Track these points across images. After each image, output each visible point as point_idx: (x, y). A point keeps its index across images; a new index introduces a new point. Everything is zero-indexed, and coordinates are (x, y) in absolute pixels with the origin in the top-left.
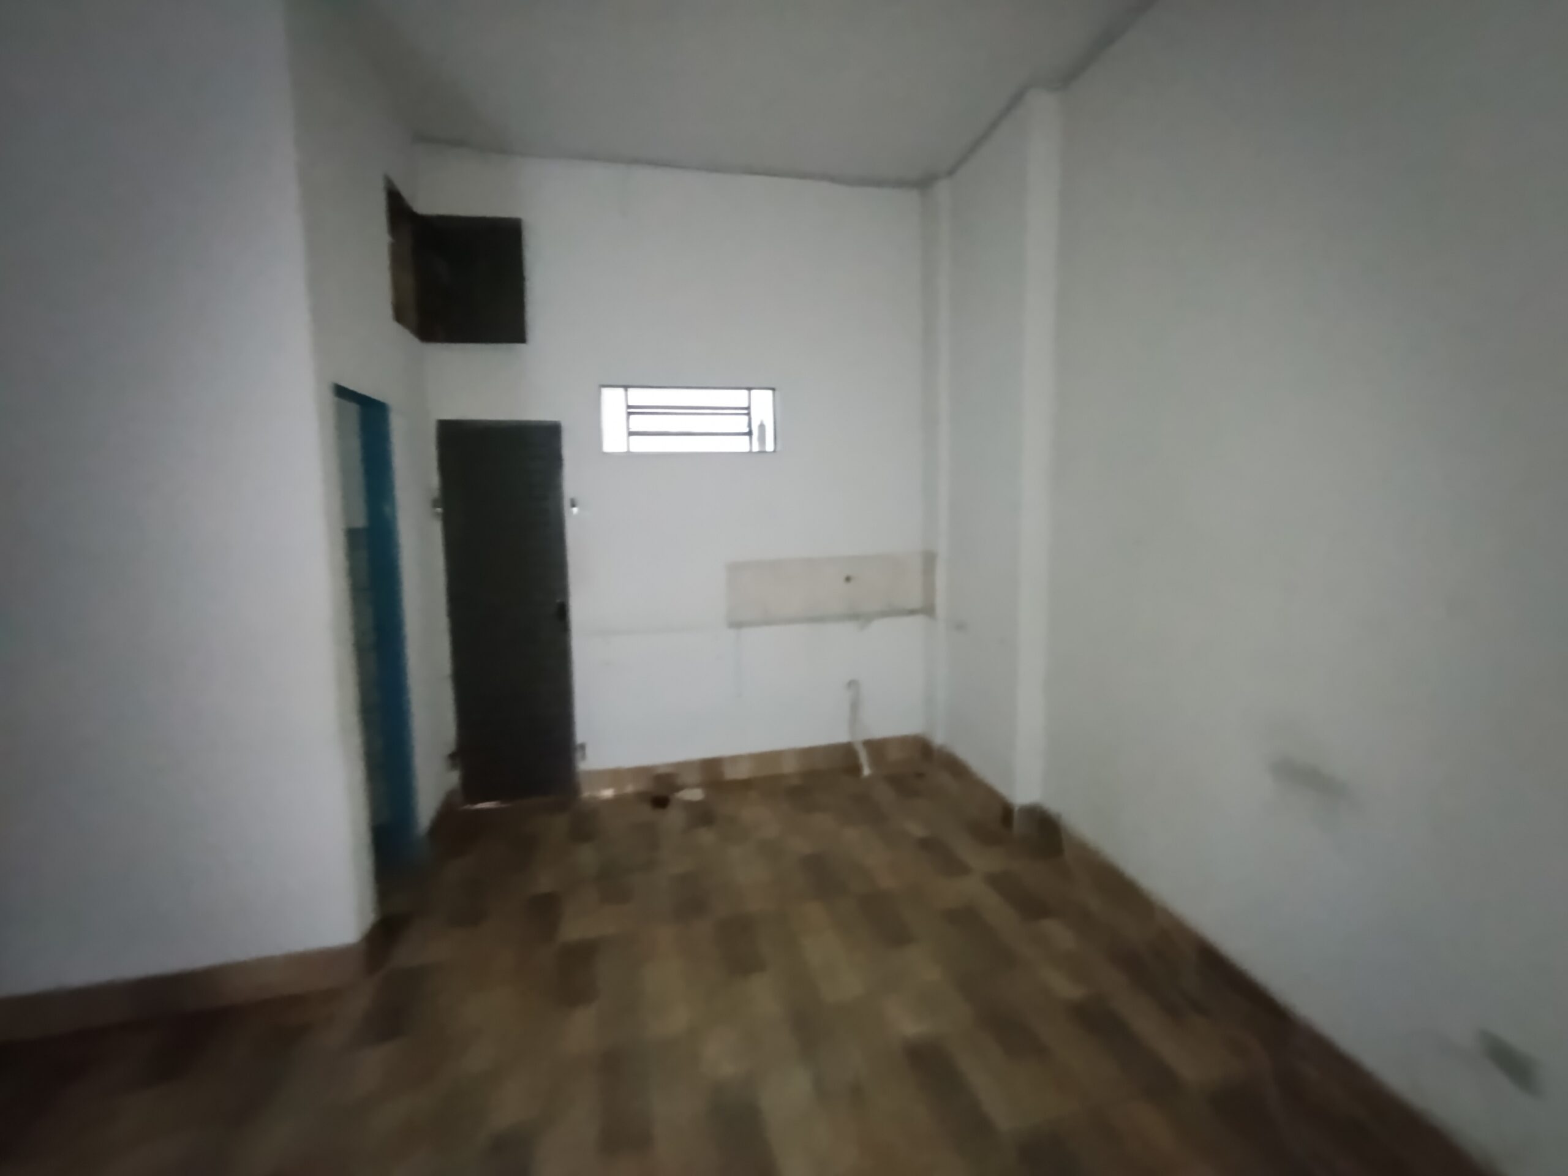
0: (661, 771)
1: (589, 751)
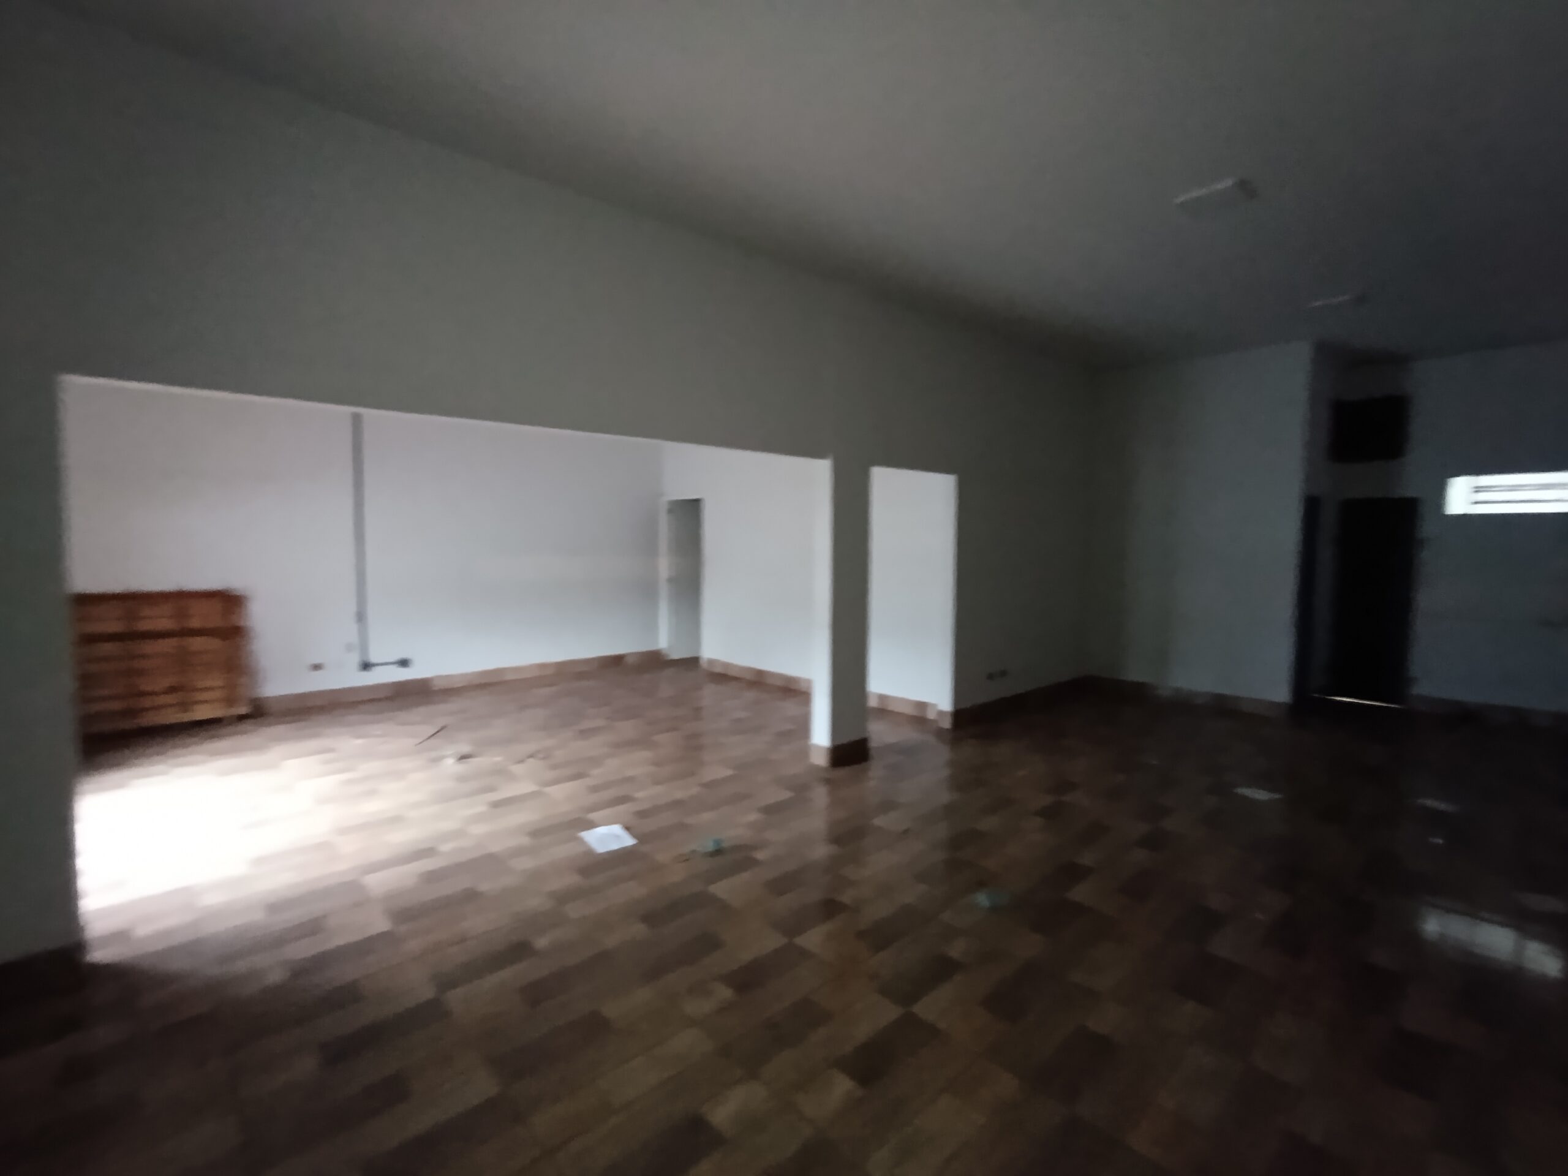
1: (1418, 683)
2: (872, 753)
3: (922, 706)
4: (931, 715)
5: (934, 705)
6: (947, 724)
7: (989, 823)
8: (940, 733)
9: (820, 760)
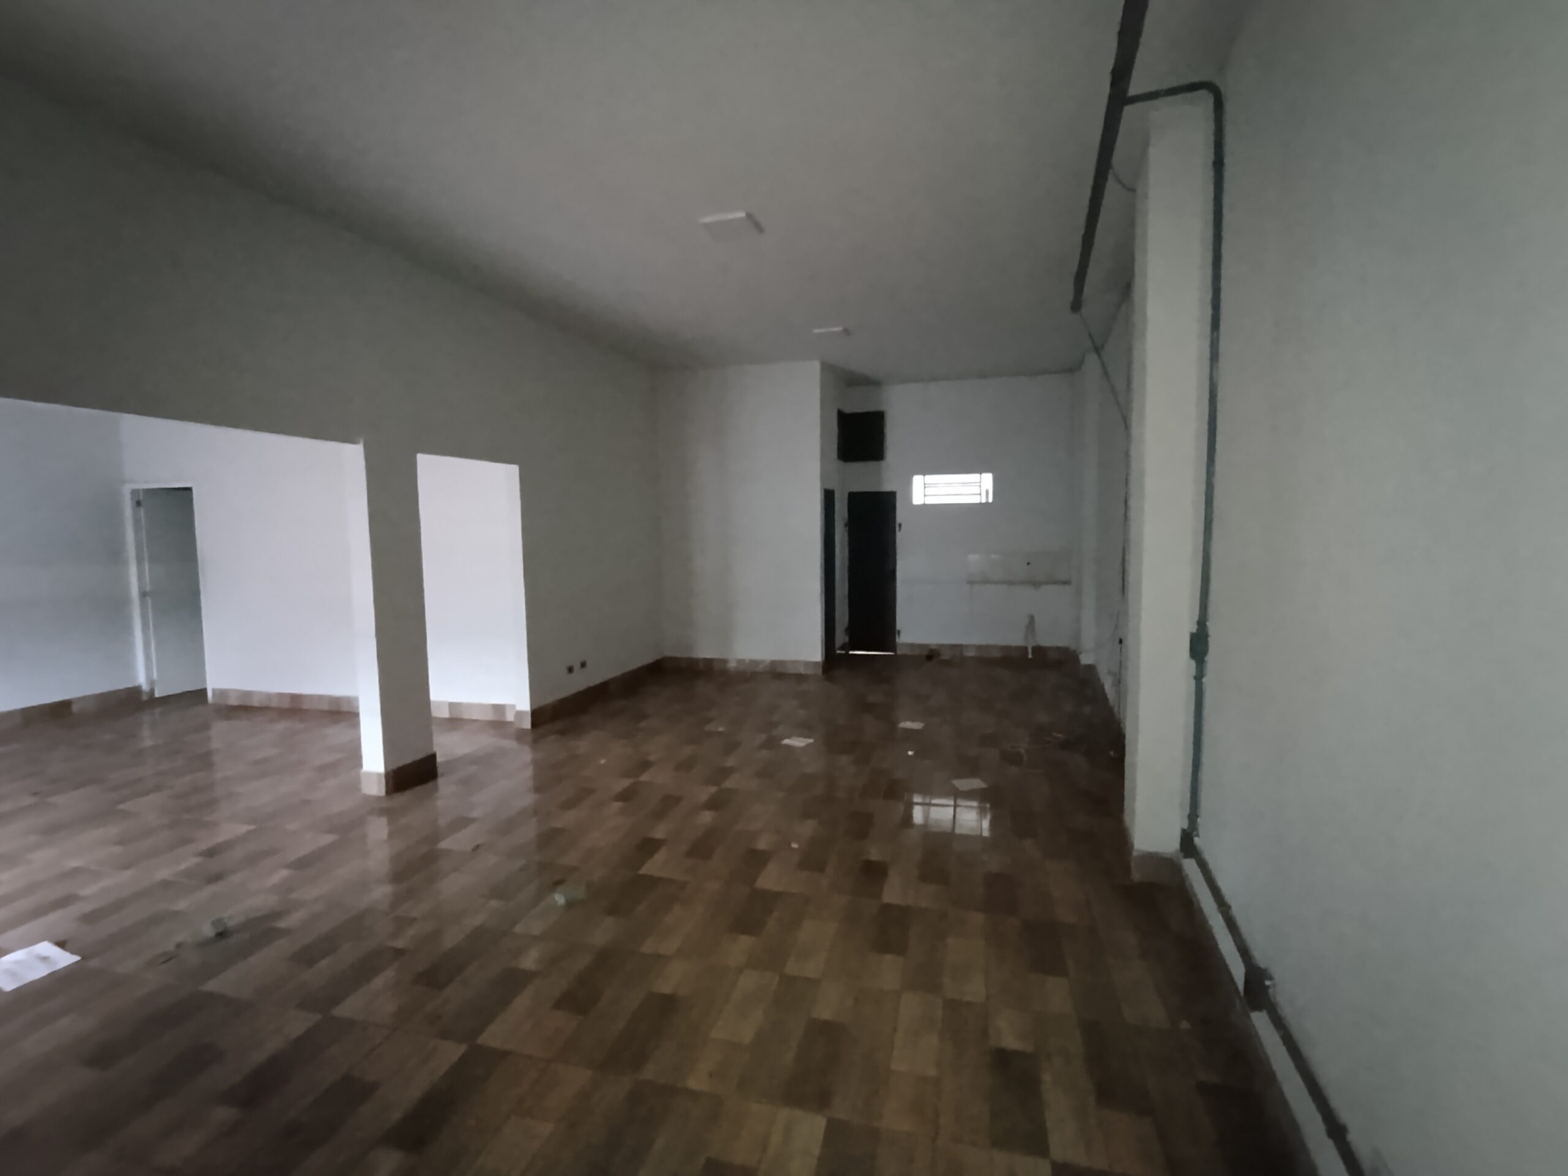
0: (933, 647)
1: (902, 634)
2: (440, 770)
3: (499, 709)
4: (510, 717)
5: (513, 706)
6: (527, 724)
7: (567, 819)
8: (520, 735)
9: (375, 788)
